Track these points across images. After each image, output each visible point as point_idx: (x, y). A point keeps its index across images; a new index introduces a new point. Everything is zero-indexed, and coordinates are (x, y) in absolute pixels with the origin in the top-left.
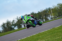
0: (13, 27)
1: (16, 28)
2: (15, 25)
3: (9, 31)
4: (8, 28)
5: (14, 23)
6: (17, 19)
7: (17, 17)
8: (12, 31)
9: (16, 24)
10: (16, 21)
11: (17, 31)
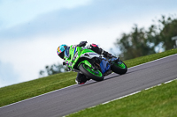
0: (152, 45)
1: (159, 49)
2: (157, 40)
3: (140, 56)
4: (138, 48)
5: (153, 34)
6: (163, 23)
7: (164, 17)
8: (147, 57)
9: (160, 37)
10: (159, 28)
11: (161, 55)
